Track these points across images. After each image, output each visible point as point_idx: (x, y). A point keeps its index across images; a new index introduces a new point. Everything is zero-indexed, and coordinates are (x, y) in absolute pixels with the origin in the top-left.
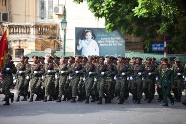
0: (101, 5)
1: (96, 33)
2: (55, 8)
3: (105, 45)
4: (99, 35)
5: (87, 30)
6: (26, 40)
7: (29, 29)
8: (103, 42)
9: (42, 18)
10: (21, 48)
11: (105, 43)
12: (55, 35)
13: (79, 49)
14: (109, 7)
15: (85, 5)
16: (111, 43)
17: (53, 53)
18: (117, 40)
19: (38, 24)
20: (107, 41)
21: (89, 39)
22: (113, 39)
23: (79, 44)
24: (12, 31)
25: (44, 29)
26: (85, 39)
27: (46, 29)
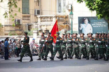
0: (93, 3)
1: (90, 20)
2: (67, 6)
3: (96, 26)
4: (92, 21)
5: (85, 18)
6: (50, 25)
7: (52, 19)
8: (95, 25)
9: (60, 12)
10: (48, 29)
11: (96, 25)
12: (67, 21)
13: (81, 29)
14: (98, 5)
15: (84, 4)
16: (99, 25)
17: (65, 32)
18: (103, 23)
19: (57, 16)
20: (97, 24)
21: (86, 24)
22: (101, 23)
23: (80, 27)
24: (42, 20)
25: (60, 18)
26: (84, 23)
27: (62, 18)
